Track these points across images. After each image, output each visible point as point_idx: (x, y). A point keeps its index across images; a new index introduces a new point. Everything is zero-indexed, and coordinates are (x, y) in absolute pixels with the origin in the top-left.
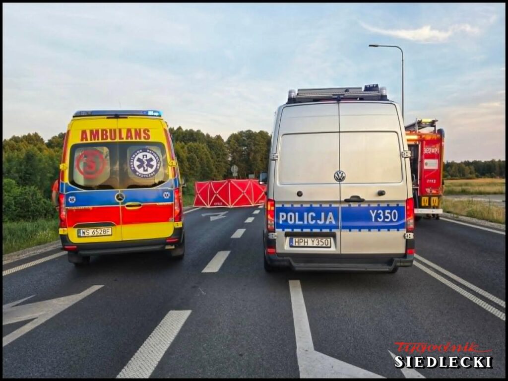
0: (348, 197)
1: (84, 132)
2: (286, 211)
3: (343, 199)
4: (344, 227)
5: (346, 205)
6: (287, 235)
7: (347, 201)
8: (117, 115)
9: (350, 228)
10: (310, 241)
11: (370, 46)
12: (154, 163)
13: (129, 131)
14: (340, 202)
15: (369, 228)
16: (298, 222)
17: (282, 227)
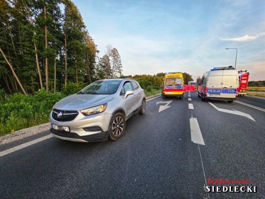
0: (224, 87)
1: (168, 76)
2: (210, 89)
3: (222, 87)
4: (222, 93)
5: (223, 89)
6: (209, 94)
7: (223, 88)
8: (174, 73)
9: (223, 93)
10: (214, 95)
11: (226, 49)
12: (180, 81)
13: (176, 76)
14: (222, 88)
15: (228, 93)
16: (212, 91)
17: (209, 92)
